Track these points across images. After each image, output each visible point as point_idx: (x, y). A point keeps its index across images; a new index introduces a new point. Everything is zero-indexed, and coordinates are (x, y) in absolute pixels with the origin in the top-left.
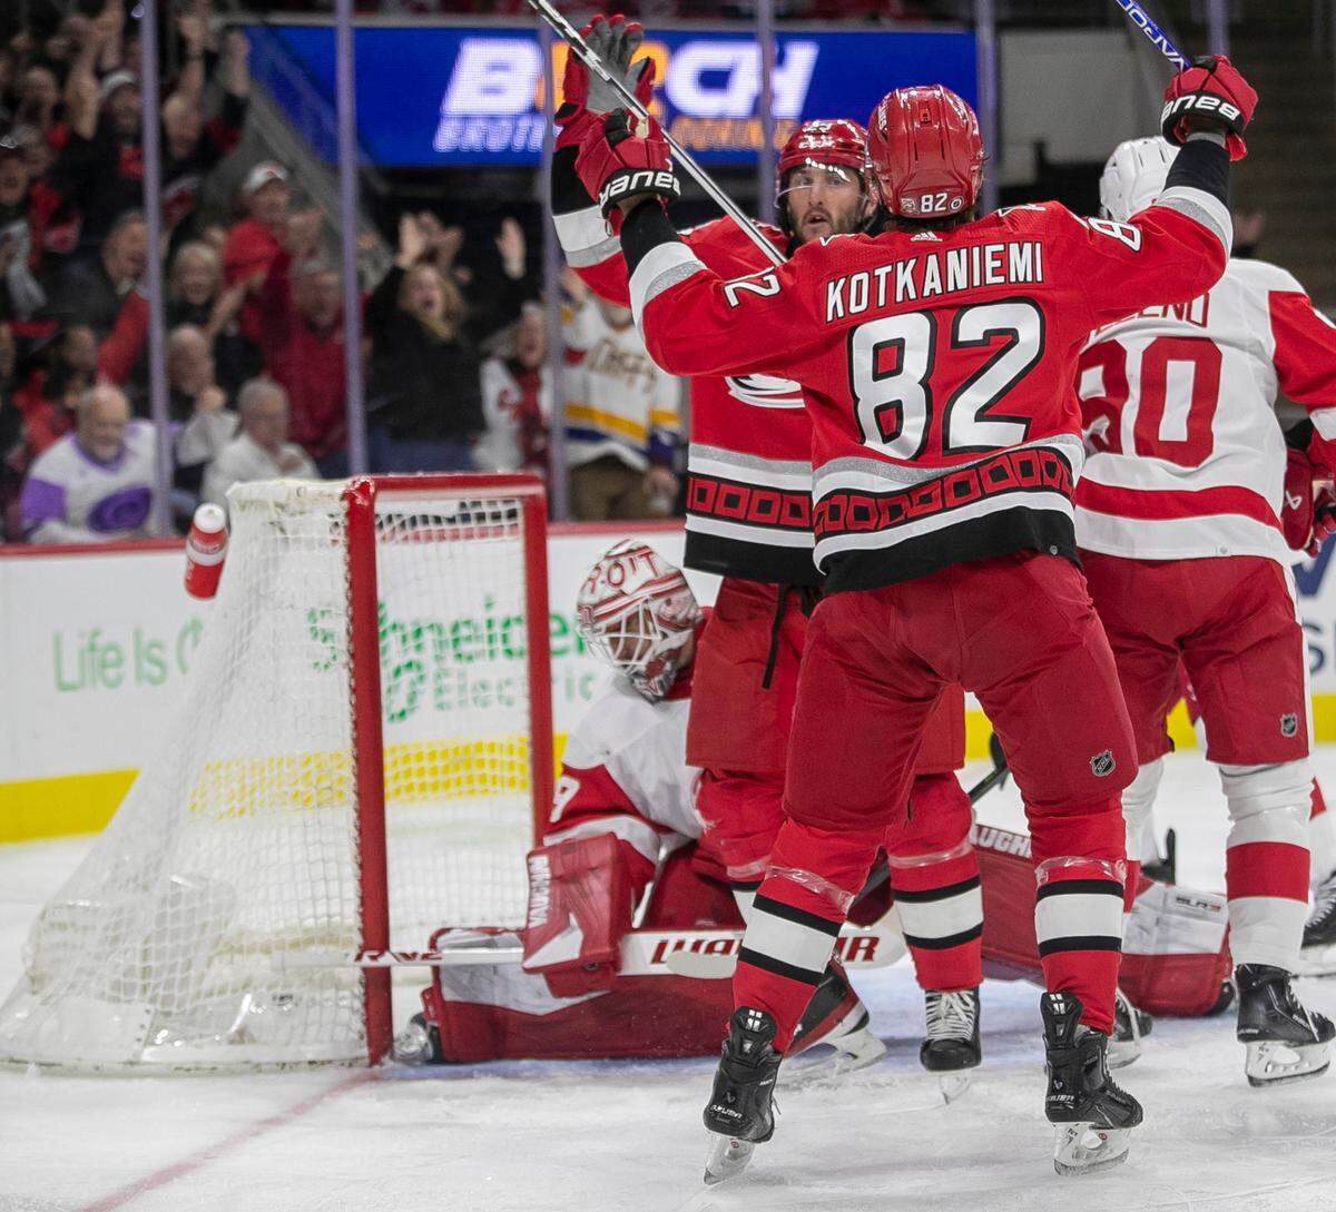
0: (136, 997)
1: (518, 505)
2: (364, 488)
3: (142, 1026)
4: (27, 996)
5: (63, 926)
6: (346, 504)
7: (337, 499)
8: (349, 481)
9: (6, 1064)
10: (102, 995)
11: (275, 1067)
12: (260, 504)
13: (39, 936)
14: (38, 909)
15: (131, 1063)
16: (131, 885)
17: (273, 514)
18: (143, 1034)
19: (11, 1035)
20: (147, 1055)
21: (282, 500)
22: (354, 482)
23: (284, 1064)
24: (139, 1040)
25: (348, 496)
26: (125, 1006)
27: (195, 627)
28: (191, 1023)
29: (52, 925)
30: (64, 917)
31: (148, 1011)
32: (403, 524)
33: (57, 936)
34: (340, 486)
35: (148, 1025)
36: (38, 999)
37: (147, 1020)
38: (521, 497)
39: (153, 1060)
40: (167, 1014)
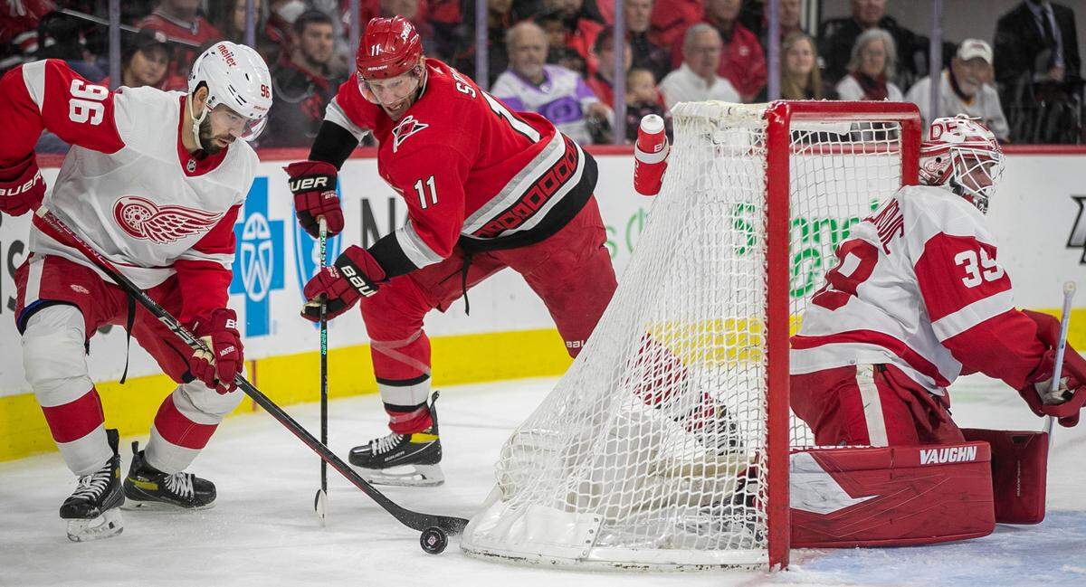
0: (588, 508)
1: (898, 127)
2: (781, 110)
3: (592, 532)
4: (500, 502)
5: (528, 449)
6: (766, 122)
7: (760, 118)
8: (770, 104)
9: (482, 556)
10: (560, 505)
11: (695, 568)
12: (698, 120)
13: (510, 455)
14: (509, 434)
15: (581, 560)
16: (585, 419)
17: (709, 128)
18: (591, 537)
19: (485, 534)
20: (595, 554)
21: (716, 118)
22: (774, 105)
23: (702, 566)
24: (588, 542)
25: (769, 116)
26: (578, 515)
27: (641, 215)
28: (631, 530)
29: (520, 447)
30: (529, 441)
31: (596, 520)
32: (806, 140)
33: (523, 457)
34: (762, 108)
35: (596, 531)
36: (508, 505)
37: (595, 526)
38: (901, 121)
39: (598, 558)
40: (612, 522)
